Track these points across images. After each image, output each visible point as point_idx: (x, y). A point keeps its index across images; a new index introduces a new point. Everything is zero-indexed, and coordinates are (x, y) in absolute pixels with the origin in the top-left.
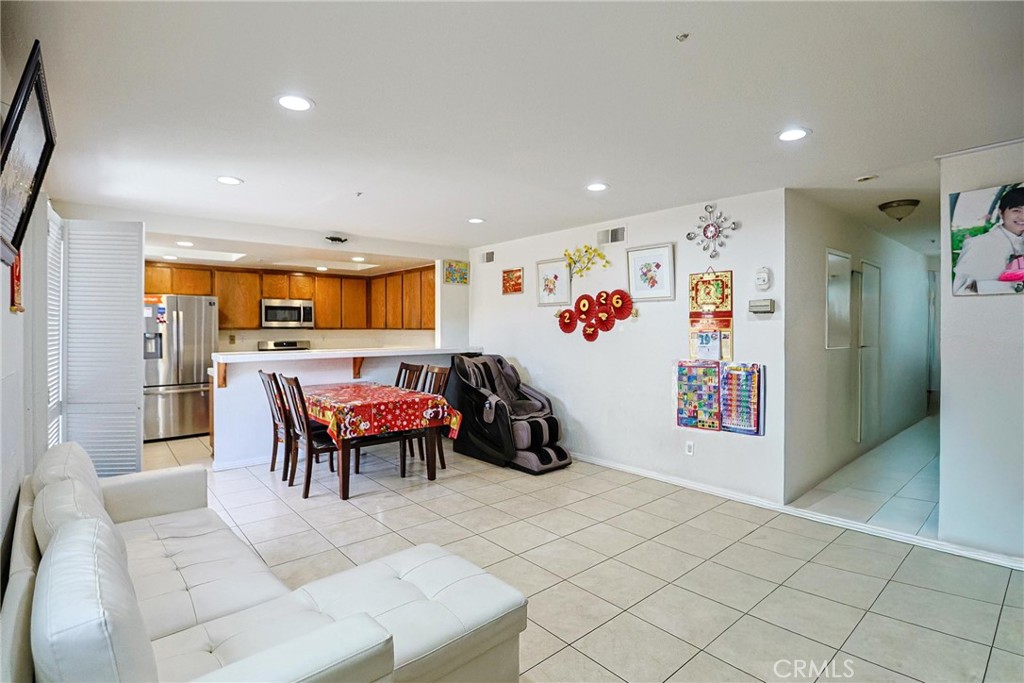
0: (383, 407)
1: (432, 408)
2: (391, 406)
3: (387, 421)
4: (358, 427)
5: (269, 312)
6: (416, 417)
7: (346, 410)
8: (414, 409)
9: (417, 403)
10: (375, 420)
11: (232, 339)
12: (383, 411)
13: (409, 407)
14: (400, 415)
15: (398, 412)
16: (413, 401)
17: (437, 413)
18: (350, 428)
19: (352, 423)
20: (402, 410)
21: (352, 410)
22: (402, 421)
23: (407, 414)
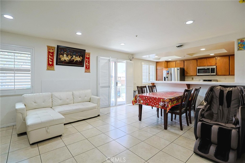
0: (147, 98)
1: (163, 102)
2: (149, 98)
3: (148, 102)
4: (140, 101)
5: (199, 70)
6: (157, 104)
7: (138, 96)
8: (156, 101)
9: (157, 99)
10: (145, 101)
11: (193, 79)
12: (147, 99)
13: (154, 100)
14: (151, 101)
15: (151, 100)
16: (156, 98)
17: (165, 105)
18: (138, 101)
19: (139, 100)
20: (152, 100)
21: (139, 96)
22: (152, 104)
23: (154, 102)
